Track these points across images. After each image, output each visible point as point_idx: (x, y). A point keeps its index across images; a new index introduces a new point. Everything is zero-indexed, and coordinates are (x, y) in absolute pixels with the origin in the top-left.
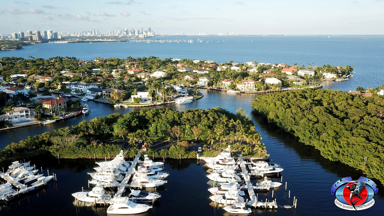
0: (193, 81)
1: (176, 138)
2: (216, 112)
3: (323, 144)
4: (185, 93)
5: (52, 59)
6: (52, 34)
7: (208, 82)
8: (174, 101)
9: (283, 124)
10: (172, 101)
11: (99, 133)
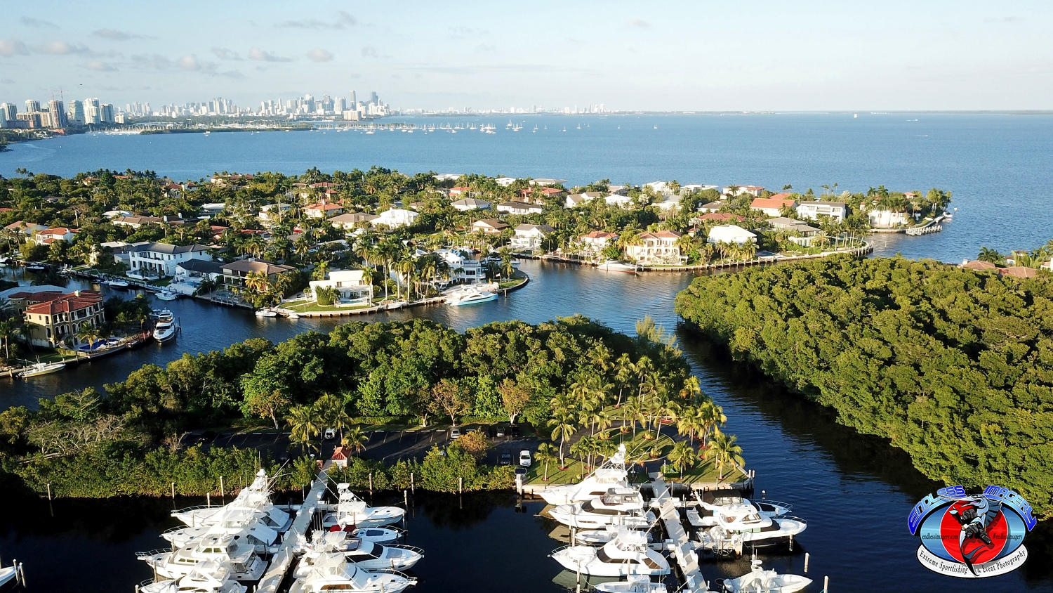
0: (498, 236)
1: (448, 420)
2: (574, 330)
3: (918, 431)
4: (473, 273)
5: (84, 177)
6: (97, 111)
7: (542, 239)
8: (443, 298)
9: (782, 367)
10: (436, 295)
11: (195, 405)
